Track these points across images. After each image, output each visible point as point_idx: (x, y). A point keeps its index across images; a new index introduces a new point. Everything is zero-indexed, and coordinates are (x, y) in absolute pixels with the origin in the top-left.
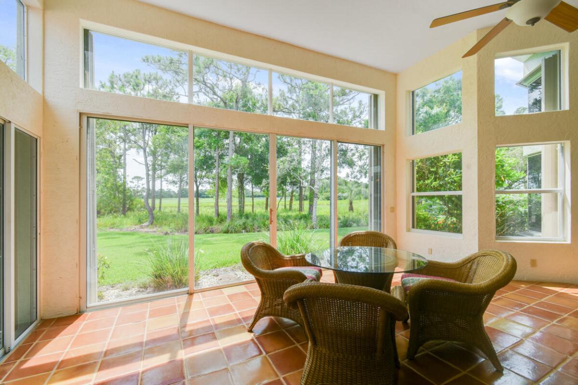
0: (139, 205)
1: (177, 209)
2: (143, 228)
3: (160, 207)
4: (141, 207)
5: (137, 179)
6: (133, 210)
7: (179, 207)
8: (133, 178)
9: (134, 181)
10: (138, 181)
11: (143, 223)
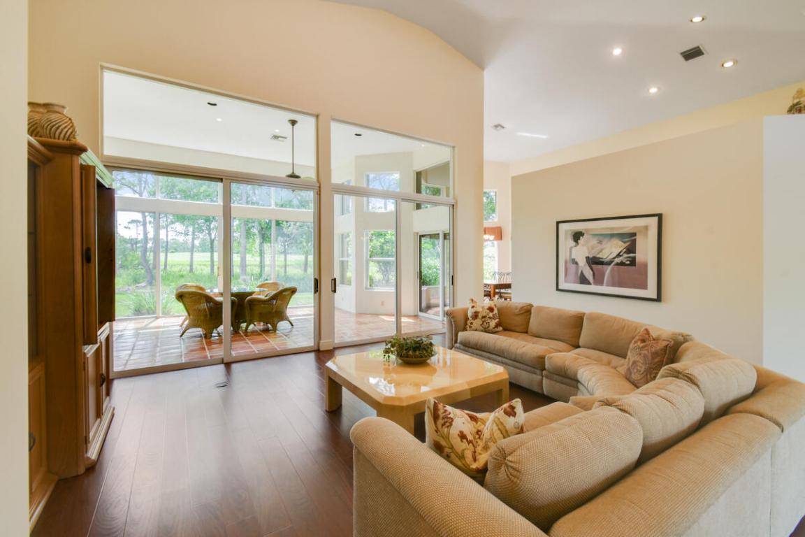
0: (137, 262)
1: (188, 268)
2: (138, 289)
3: (166, 266)
4: (139, 265)
5: (135, 224)
6: (127, 268)
7: (191, 265)
8: (129, 223)
9: (131, 226)
10: (137, 226)
11: (138, 283)
